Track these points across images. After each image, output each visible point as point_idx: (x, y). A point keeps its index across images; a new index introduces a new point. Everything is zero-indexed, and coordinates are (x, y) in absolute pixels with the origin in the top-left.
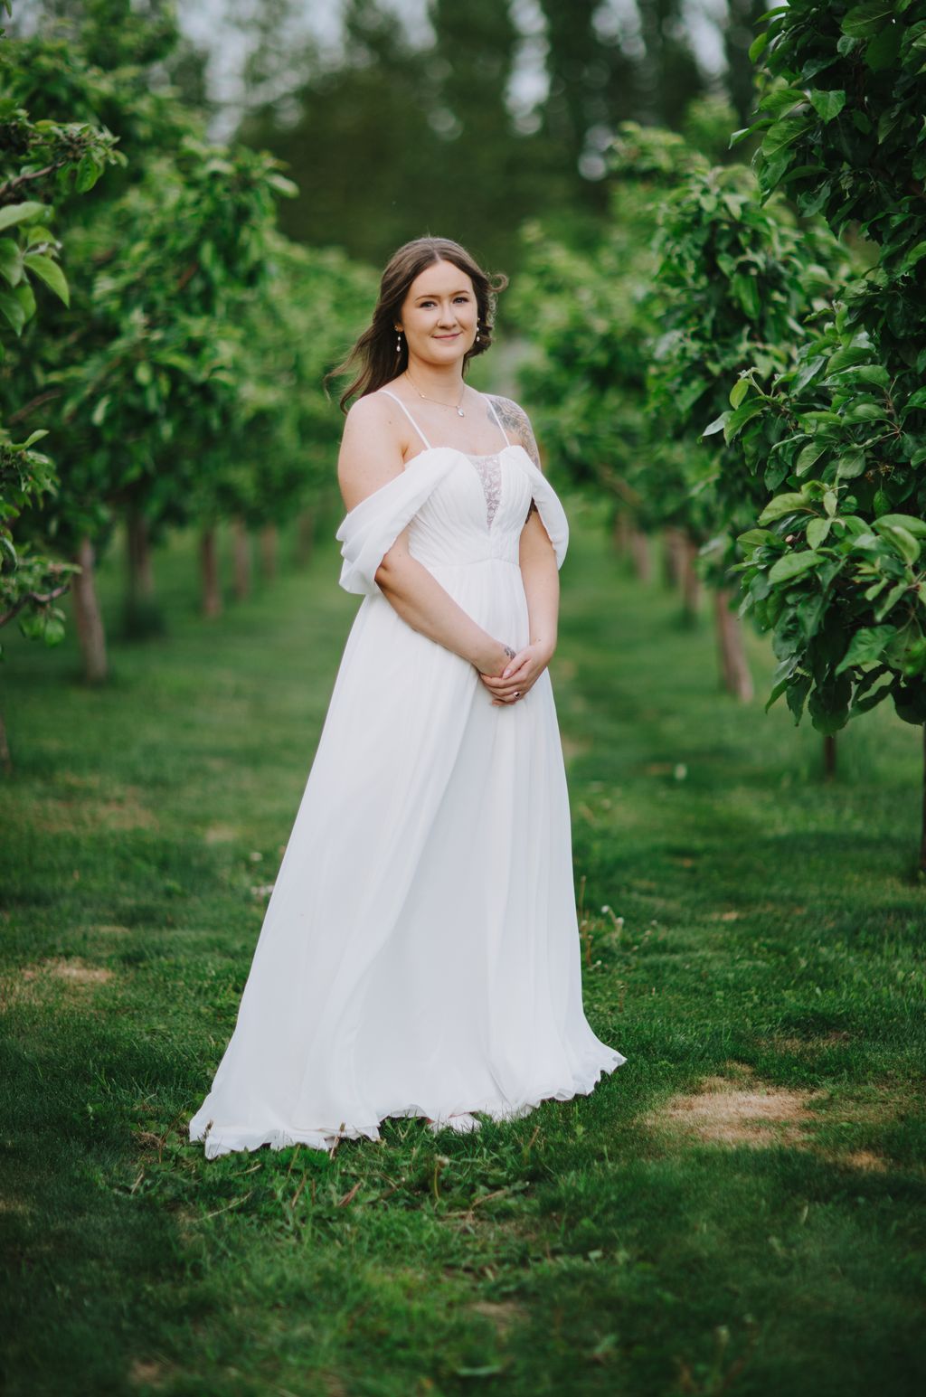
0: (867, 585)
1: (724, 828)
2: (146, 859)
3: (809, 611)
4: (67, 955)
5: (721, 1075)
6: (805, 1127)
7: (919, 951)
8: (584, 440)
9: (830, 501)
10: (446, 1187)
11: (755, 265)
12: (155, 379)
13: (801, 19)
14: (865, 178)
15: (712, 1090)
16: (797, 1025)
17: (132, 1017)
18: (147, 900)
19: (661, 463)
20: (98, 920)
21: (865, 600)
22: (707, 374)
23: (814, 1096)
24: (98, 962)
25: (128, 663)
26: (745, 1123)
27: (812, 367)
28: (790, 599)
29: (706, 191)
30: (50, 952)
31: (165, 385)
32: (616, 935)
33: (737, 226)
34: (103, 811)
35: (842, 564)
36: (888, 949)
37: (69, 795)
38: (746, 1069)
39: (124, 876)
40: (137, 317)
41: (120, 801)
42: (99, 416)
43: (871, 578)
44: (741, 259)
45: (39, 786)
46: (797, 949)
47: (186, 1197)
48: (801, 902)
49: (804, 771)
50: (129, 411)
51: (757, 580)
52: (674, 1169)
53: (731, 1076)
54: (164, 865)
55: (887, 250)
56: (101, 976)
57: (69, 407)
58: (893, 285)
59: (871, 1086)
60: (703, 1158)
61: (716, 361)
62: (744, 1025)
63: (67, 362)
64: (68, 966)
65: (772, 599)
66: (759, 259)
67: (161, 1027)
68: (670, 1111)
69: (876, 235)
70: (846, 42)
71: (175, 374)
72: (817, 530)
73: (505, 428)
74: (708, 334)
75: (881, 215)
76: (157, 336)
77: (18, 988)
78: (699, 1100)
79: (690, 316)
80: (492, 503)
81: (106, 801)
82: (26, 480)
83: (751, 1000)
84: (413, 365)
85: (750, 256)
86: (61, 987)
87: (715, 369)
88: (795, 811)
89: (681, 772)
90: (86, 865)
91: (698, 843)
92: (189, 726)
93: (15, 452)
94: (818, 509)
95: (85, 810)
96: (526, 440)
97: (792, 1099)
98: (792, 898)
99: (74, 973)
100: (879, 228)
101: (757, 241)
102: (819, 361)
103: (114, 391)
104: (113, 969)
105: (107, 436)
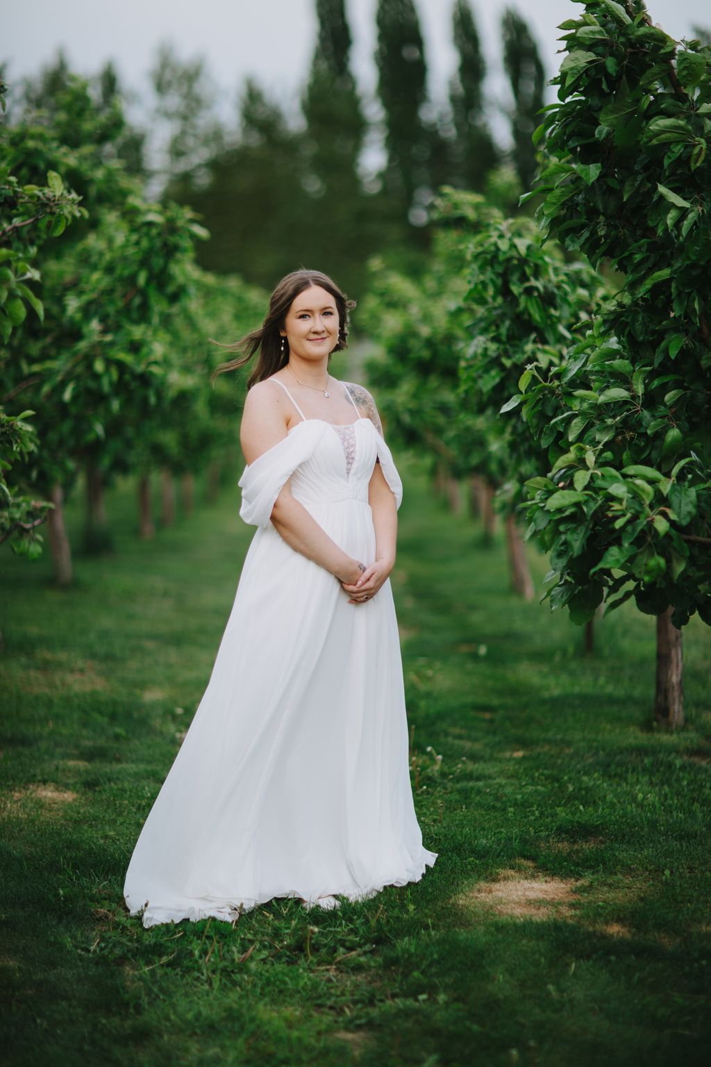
0: (616, 518)
1: (513, 691)
2: (101, 713)
3: (575, 536)
4: (44, 782)
5: (512, 868)
6: (572, 906)
7: (654, 780)
8: (413, 413)
9: (590, 458)
10: (315, 949)
11: (537, 289)
12: (107, 369)
13: (570, 113)
14: (616, 227)
15: (506, 879)
16: (567, 832)
17: (91, 826)
18: (101, 742)
19: (468, 430)
20: (66, 756)
21: (614, 528)
22: (502, 367)
23: (579, 883)
24: (67, 787)
25: (87, 572)
26: (530, 903)
27: (577, 362)
28: (562, 528)
29: (501, 236)
30: (32, 779)
31: (115, 374)
32: (437, 768)
33: (523, 261)
34: (70, 678)
35: (600, 502)
36: (631, 778)
37: (46, 667)
38: (530, 864)
39: (85, 725)
40: (95, 325)
41: (82, 671)
42: (67, 395)
43: (620, 513)
44: (527, 285)
45: (23, 660)
46: (566, 778)
47: (130, 955)
48: (569, 744)
49: (571, 650)
50: (89, 391)
51: (538, 514)
52: (478, 935)
53: (519, 869)
54: (113, 717)
55: (630, 277)
56: (69, 796)
57: (46, 389)
58: (635, 303)
59: (620, 876)
60: (500, 928)
61: (509, 357)
62: (528, 832)
63: (44, 356)
64: (45, 789)
65: (549, 527)
66: (539, 284)
67: (112, 833)
68: (476, 894)
69: (622, 268)
70: (602, 131)
71: (121, 366)
72: (581, 478)
73: (357, 405)
74: (504, 338)
75: (627, 254)
76: (109, 338)
77: (9, 805)
78: (497, 886)
79: (490, 325)
80: (350, 459)
81: (72, 671)
82: (16, 442)
83: (534, 815)
84: (293, 360)
85: (533, 282)
86: (40, 804)
87: (508, 363)
88: (564, 679)
89: (483, 650)
90: (57, 717)
91: (495, 702)
92: (131, 617)
93: (8, 422)
94: (581, 463)
95: (57, 678)
96: (371, 413)
97: (563, 885)
98: (562, 741)
99: (50, 794)
100: (625, 263)
101: (538, 272)
102: (583, 358)
103: (78, 378)
104: (77, 792)
105: (73, 410)
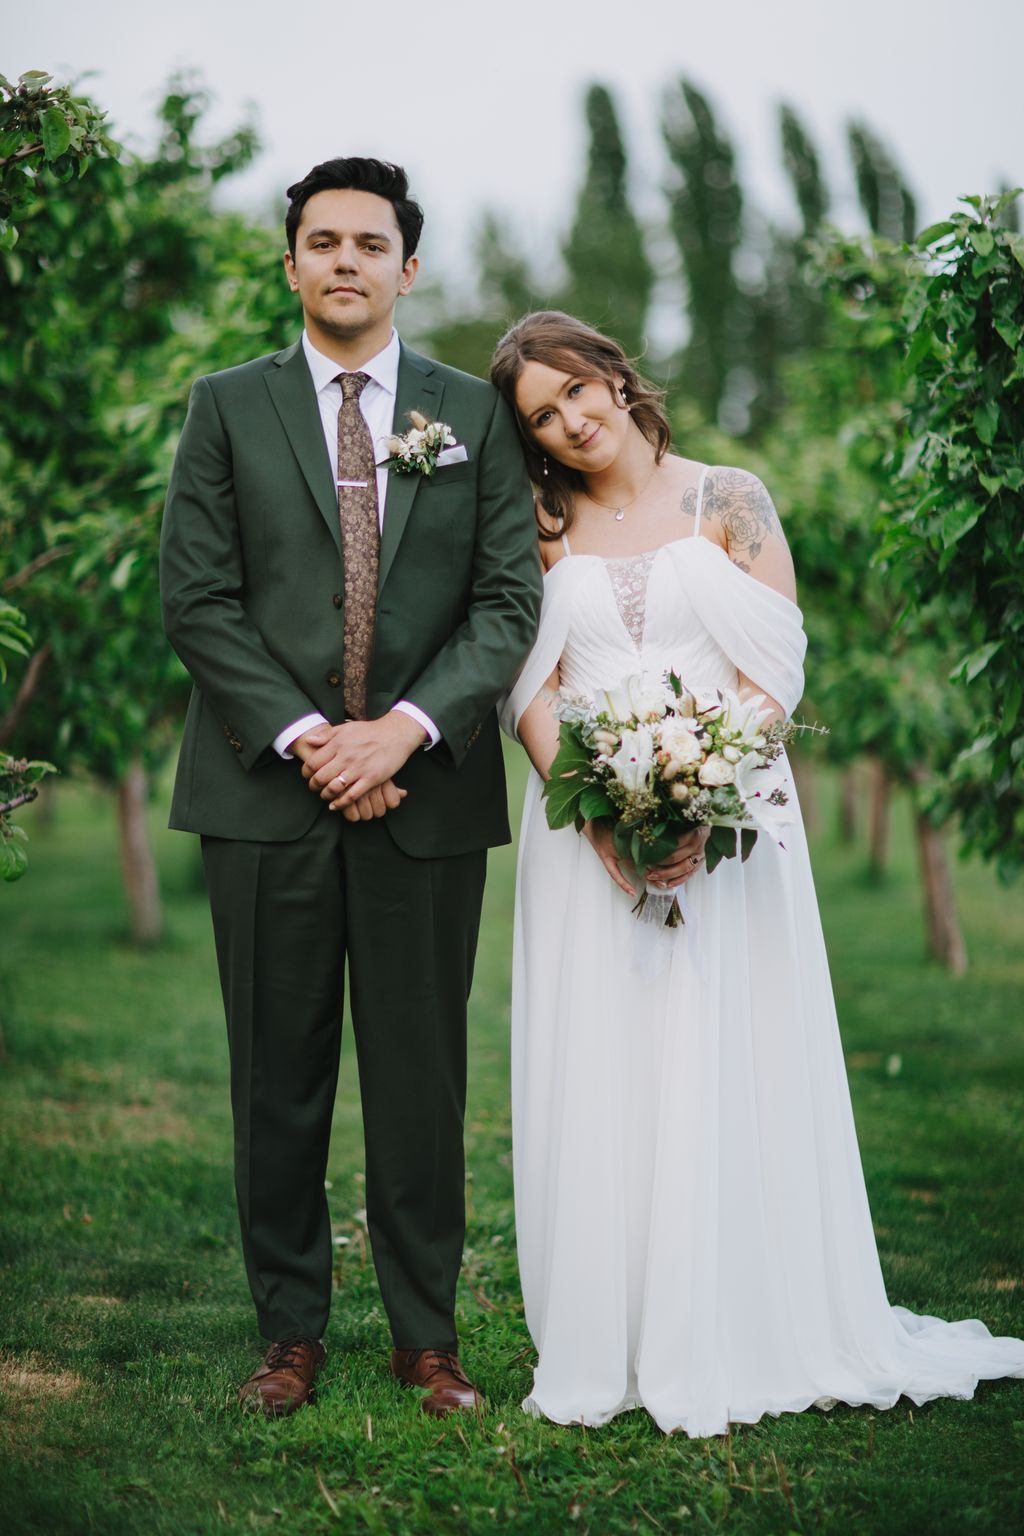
1: (967, 1146)
2: (169, 1189)
4: (19, 1348)
17: (98, 1463)
18: (159, 1253)
19: (856, 676)
20: (81, 1285)
22: (979, 494)
24: (64, 1360)
34: (119, 1116)
37: (75, 1095)
39: (134, 1213)
41: (145, 1103)
42: (121, 577)
45: (37, 1080)
54: (192, 1197)
56: (65, 1384)
57: (81, 567)
61: (992, 474)
64: (18, 1365)
67: (141, 1482)
81: (127, 1103)
87: (992, 486)
89: (895, 1065)
90: (82, 1195)
91: (937, 1168)
95: (94, 1115)
99: (24, 1379)
103: (143, 546)
104: (85, 1373)
105: (131, 606)
